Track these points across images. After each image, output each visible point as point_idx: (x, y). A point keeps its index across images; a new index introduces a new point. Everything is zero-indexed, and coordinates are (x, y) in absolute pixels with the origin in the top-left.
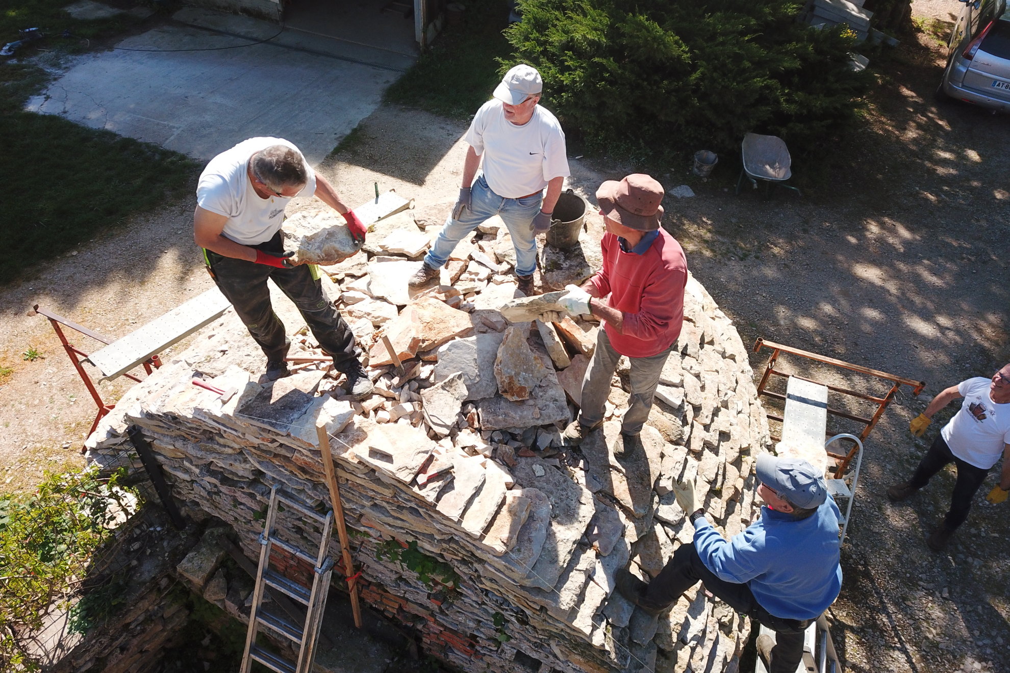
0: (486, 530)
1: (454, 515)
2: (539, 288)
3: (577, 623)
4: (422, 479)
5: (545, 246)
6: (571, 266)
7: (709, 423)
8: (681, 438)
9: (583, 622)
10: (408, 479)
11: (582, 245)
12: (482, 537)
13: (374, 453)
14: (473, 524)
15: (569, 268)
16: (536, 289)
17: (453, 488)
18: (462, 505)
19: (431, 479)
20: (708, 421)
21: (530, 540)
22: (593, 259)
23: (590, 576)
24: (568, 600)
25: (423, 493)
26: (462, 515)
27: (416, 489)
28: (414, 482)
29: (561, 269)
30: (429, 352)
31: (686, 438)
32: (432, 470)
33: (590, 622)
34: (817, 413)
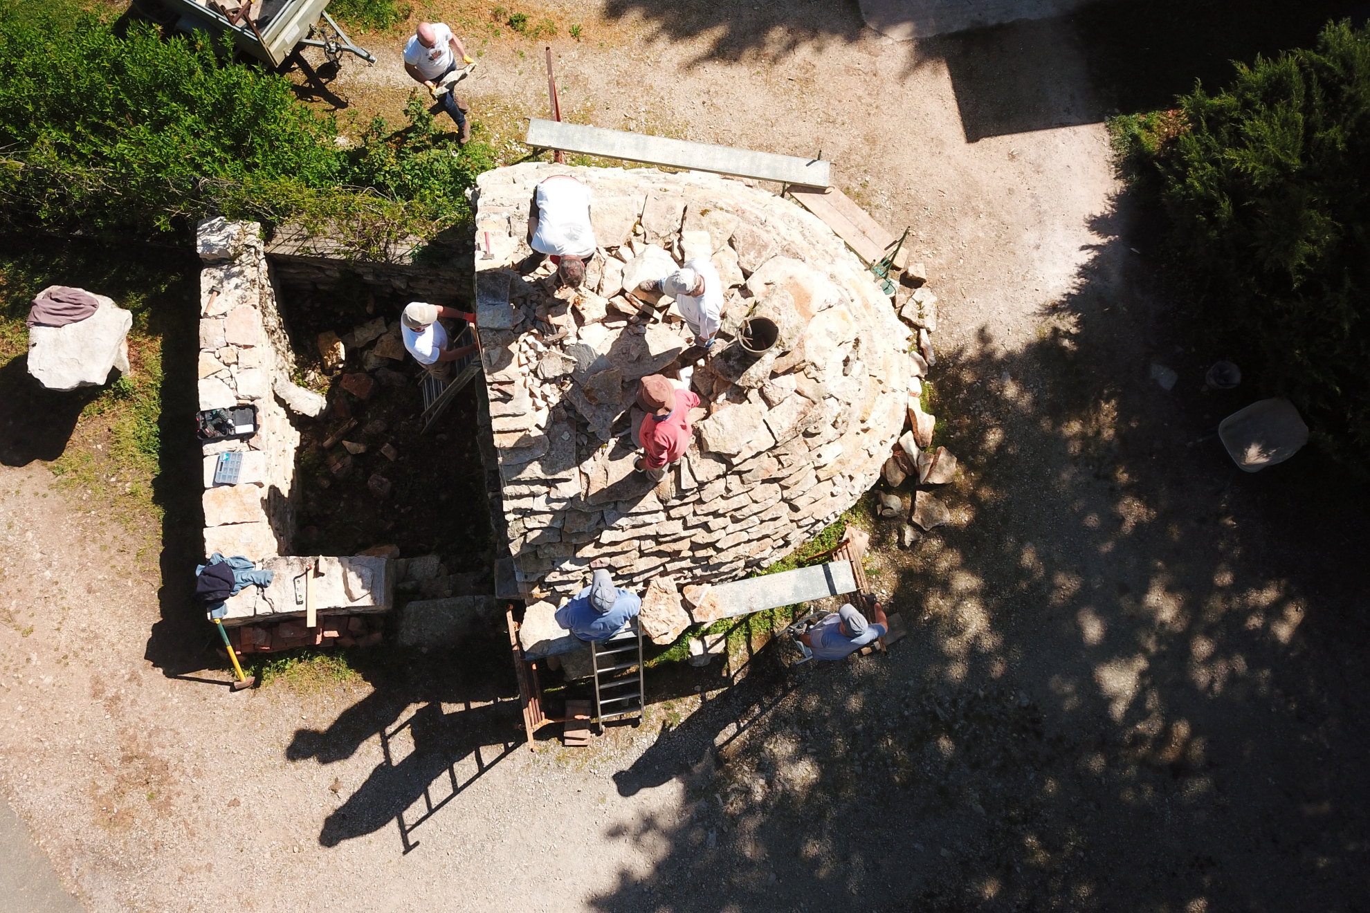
0: (499, 432)
1: (492, 413)
2: (711, 357)
3: (505, 502)
4: (495, 386)
6: (733, 367)
7: (701, 514)
8: (666, 502)
9: (507, 505)
10: (491, 381)
12: (496, 433)
14: (496, 425)
15: (730, 367)
17: (506, 404)
18: (500, 413)
19: (499, 390)
20: (699, 512)
21: (517, 455)
22: (749, 377)
23: (533, 495)
24: (510, 491)
25: (490, 392)
26: (495, 417)
27: (489, 387)
28: (490, 384)
31: (669, 504)
32: (503, 388)
33: (513, 509)
34: (821, 590)
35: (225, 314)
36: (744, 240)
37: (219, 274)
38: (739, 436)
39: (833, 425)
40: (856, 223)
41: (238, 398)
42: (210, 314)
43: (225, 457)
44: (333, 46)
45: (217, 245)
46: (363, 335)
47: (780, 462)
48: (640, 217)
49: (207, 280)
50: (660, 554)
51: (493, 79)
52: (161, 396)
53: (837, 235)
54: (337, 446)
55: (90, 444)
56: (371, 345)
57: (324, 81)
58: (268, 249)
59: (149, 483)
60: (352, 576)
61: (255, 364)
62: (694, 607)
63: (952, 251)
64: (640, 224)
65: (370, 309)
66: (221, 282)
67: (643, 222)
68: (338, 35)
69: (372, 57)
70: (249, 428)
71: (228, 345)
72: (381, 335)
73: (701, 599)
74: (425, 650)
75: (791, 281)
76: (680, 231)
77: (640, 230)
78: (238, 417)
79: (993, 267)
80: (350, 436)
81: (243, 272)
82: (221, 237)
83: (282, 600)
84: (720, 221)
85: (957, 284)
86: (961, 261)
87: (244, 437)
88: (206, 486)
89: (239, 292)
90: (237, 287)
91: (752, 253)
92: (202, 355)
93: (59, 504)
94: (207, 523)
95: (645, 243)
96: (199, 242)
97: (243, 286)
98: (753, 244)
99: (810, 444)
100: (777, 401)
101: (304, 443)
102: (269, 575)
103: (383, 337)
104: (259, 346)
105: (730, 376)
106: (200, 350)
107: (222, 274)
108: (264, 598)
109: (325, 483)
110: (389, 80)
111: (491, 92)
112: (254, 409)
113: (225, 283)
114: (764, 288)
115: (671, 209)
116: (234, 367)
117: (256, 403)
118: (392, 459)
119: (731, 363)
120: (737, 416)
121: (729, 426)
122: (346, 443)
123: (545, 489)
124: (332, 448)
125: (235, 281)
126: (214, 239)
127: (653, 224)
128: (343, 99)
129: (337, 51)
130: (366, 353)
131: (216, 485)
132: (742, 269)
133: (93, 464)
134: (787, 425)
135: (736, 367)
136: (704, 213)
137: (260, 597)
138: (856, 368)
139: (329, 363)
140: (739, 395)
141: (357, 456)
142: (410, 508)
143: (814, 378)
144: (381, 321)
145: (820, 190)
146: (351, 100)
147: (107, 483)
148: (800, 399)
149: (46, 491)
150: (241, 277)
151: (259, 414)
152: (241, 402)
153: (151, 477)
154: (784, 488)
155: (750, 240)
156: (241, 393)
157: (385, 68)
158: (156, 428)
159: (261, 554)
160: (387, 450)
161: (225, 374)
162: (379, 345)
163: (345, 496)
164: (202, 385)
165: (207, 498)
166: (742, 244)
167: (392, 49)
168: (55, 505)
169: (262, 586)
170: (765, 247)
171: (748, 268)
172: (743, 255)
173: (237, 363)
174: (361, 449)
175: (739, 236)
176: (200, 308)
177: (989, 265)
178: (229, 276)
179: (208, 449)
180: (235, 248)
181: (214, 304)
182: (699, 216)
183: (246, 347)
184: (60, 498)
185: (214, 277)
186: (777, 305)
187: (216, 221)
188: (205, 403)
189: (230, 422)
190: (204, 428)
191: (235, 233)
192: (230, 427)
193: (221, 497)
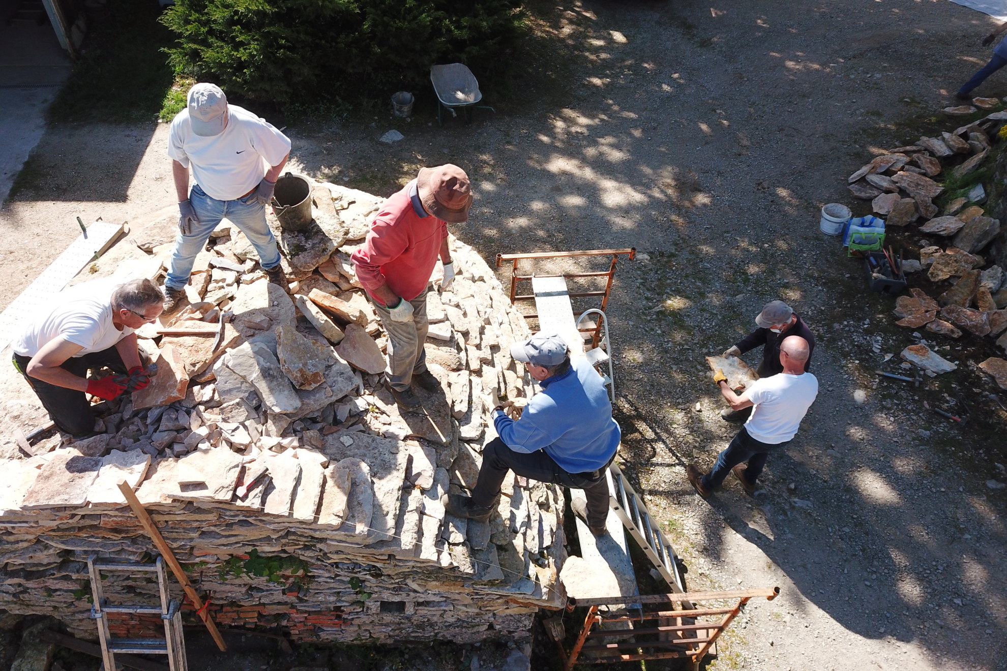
2: (291, 274)
3: (423, 556)
4: (241, 491)
5: (282, 233)
6: (314, 244)
7: (479, 342)
8: (461, 364)
10: (229, 496)
11: (318, 222)
12: (316, 519)
13: (185, 486)
15: (313, 247)
16: (287, 276)
17: (274, 488)
19: (250, 488)
21: (359, 504)
22: (332, 232)
24: (410, 540)
25: (247, 503)
27: (239, 503)
29: (306, 250)
30: (204, 373)
31: (464, 362)
32: (248, 480)
33: (434, 549)
105: (324, 250)
119: (308, 245)
123: (416, 493)
135: (316, 240)
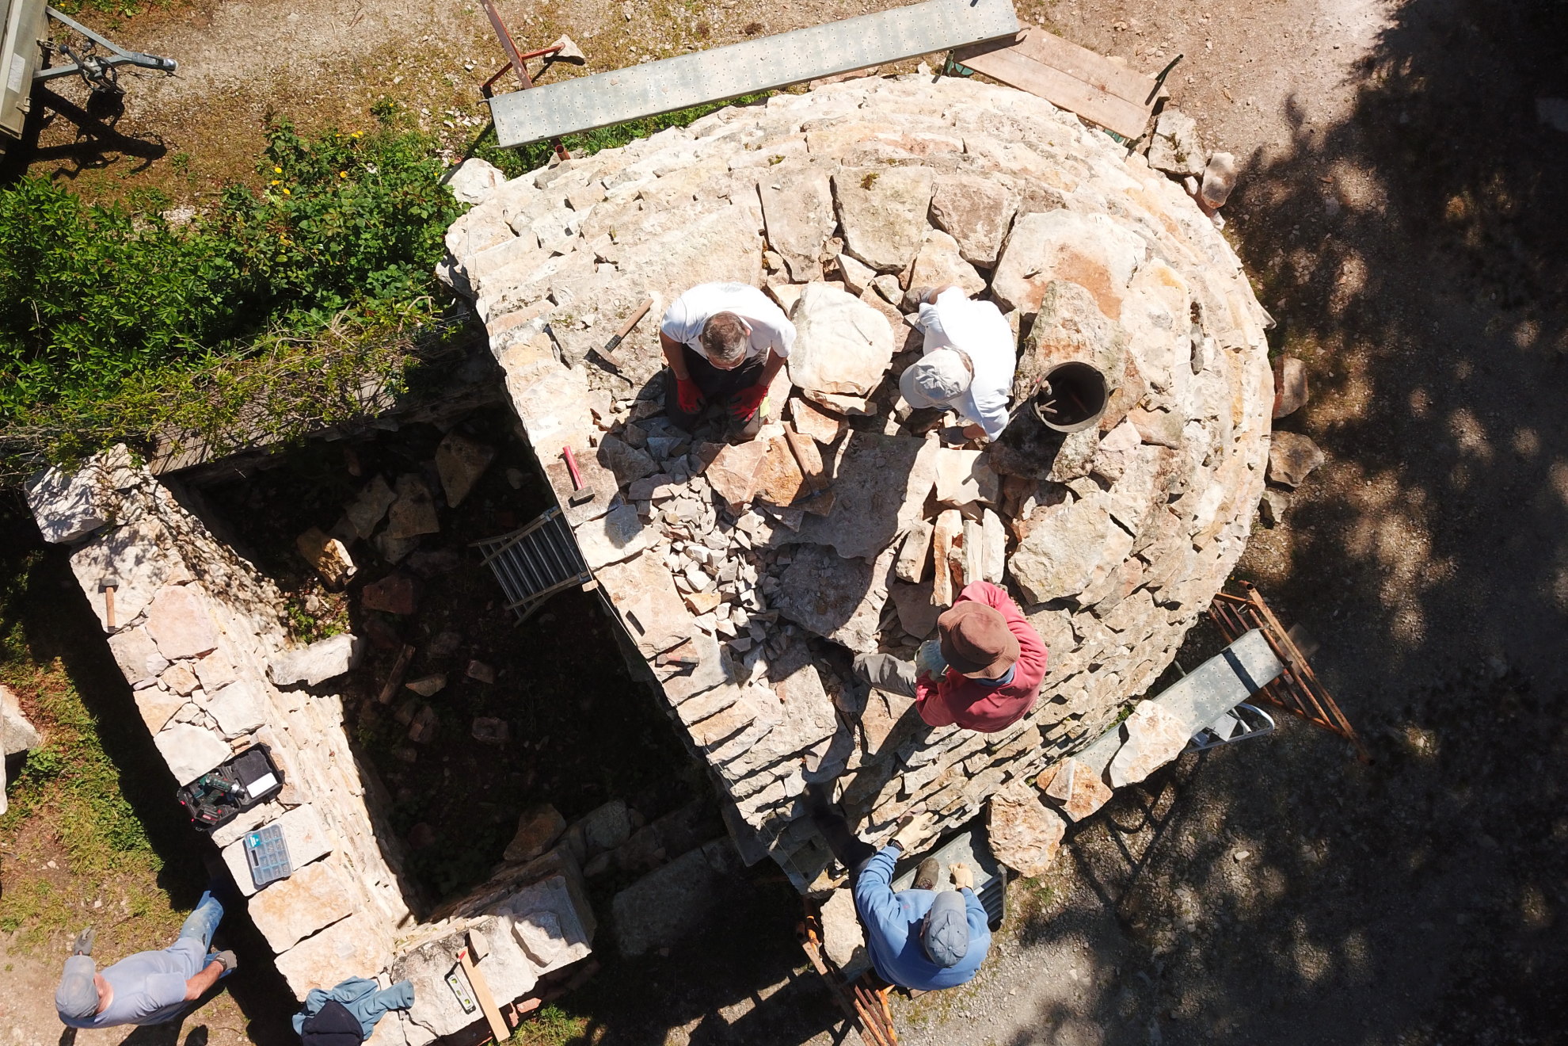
0: (694, 723)
1: (673, 700)
3: (739, 807)
4: (662, 658)
9: (746, 808)
10: (648, 655)
12: (691, 727)
14: (686, 714)
17: (689, 675)
18: (689, 693)
19: (671, 663)
23: (781, 778)
24: (744, 789)
25: (656, 671)
26: (682, 704)
27: (652, 664)
28: (654, 659)
33: (755, 808)
34: (1234, 692)
35: (142, 615)
36: (955, 208)
37: (100, 551)
38: (1081, 561)
39: (1205, 464)
40: (1084, 77)
41: (228, 740)
42: (118, 626)
43: (254, 841)
44: (93, 65)
45: (73, 516)
46: (363, 517)
47: (1142, 559)
48: (764, 233)
49: (86, 571)
50: (997, 763)
51: (376, 15)
52: (106, 752)
53: (1061, 108)
54: (401, 695)
55: (34, 866)
56: (383, 525)
57: (107, 121)
58: (159, 466)
59: (155, 887)
60: (525, 928)
61: (230, 675)
62: (1064, 802)
63: (1190, 32)
64: (771, 249)
65: (354, 470)
66: (109, 563)
67: (772, 241)
68: (93, 42)
69: (169, 61)
70: (268, 781)
71: (171, 663)
72: (390, 506)
73: (1071, 786)
74: (664, 952)
75: (1065, 255)
76: (839, 232)
77: (775, 261)
78: (243, 773)
79: (1259, 36)
80: (414, 671)
81: (136, 532)
82: (72, 500)
83: (443, 1017)
84: (900, 187)
85: (1215, 84)
86: (1209, 44)
87: (266, 798)
88: (246, 893)
89: (146, 568)
90: (139, 561)
91: (979, 227)
92: (139, 698)
93: (36, 971)
94: (276, 950)
95: (792, 281)
96: (41, 522)
97: (149, 555)
98: (974, 209)
99: (1179, 510)
100: (1116, 474)
101: (352, 706)
102: (405, 989)
103: (395, 508)
104: (221, 642)
105: (1033, 471)
106: (131, 689)
107: (105, 549)
108: (414, 1023)
109: (410, 755)
110: (211, 82)
111: (383, 40)
112: (262, 749)
113: (118, 564)
114: (1026, 286)
115: (809, 198)
116: (198, 695)
117: (262, 736)
118: (489, 680)
119: (1026, 447)
120: (1066, 530)
121: (1058, 550)
122: (413, 686)
123: (796, 764)
124: (395, 699)
125: (131, 552)
126: (62, 506)
127: (792, 240)
128: (152, 140)
129: (104, 71)
130: (379, 538)
131: (261, 888)
132: (970, 262)
133: (55, 894)
134: (1143, 505)
135: (1039, 453)
136: (868, 182)
137: (406, 1022)
138: (1207, 351)
139: (333, 578)
140: (1055, 493)
141: (436, 699)
142: (546, 739)
143: (1161, 408)
144: (379, 482)
145: (1007, 41)
146: (167, 139)
147: (93, 913)
148: (1151, 452)
149: (7, 961)
150: (138, 543)
151: (273, 753)
152: (235, 743)
153: (153, 877)
154: (1153, 590)
155: (966, 203)
156: (229, 731)
157: (196, 63)
158: (123, 804)
159: (377, 961)
160: (477, 671)
161: (189, 712)
162: (393, 521)
163: (446, 759)
164: (163, 743)
165: (255, 909)
166: (955, 217)
167: (192, 25)
168: (33, 976)
169: (404, 1008)
170: (996, 207)
171: (983, 257)
172: (966, 237)
173: (200, 687)
174: (439, 683)
175: (941, 200)
176: (99, 620)
177: (1252, 34)
178: (118, 549)
179: (220, 836)
180: (106, 505)
181: (117, 606)
182: (862, 192)
183: (201, 656)
184: (33, 963)
185: (95, 559)
186: (1067, 315)
187: (53, 476)
188: (181, 769)
189: (235, 788)
190: (201, 813)
191: (91, 483)
192: (240, 795)
193: (278, 902)
